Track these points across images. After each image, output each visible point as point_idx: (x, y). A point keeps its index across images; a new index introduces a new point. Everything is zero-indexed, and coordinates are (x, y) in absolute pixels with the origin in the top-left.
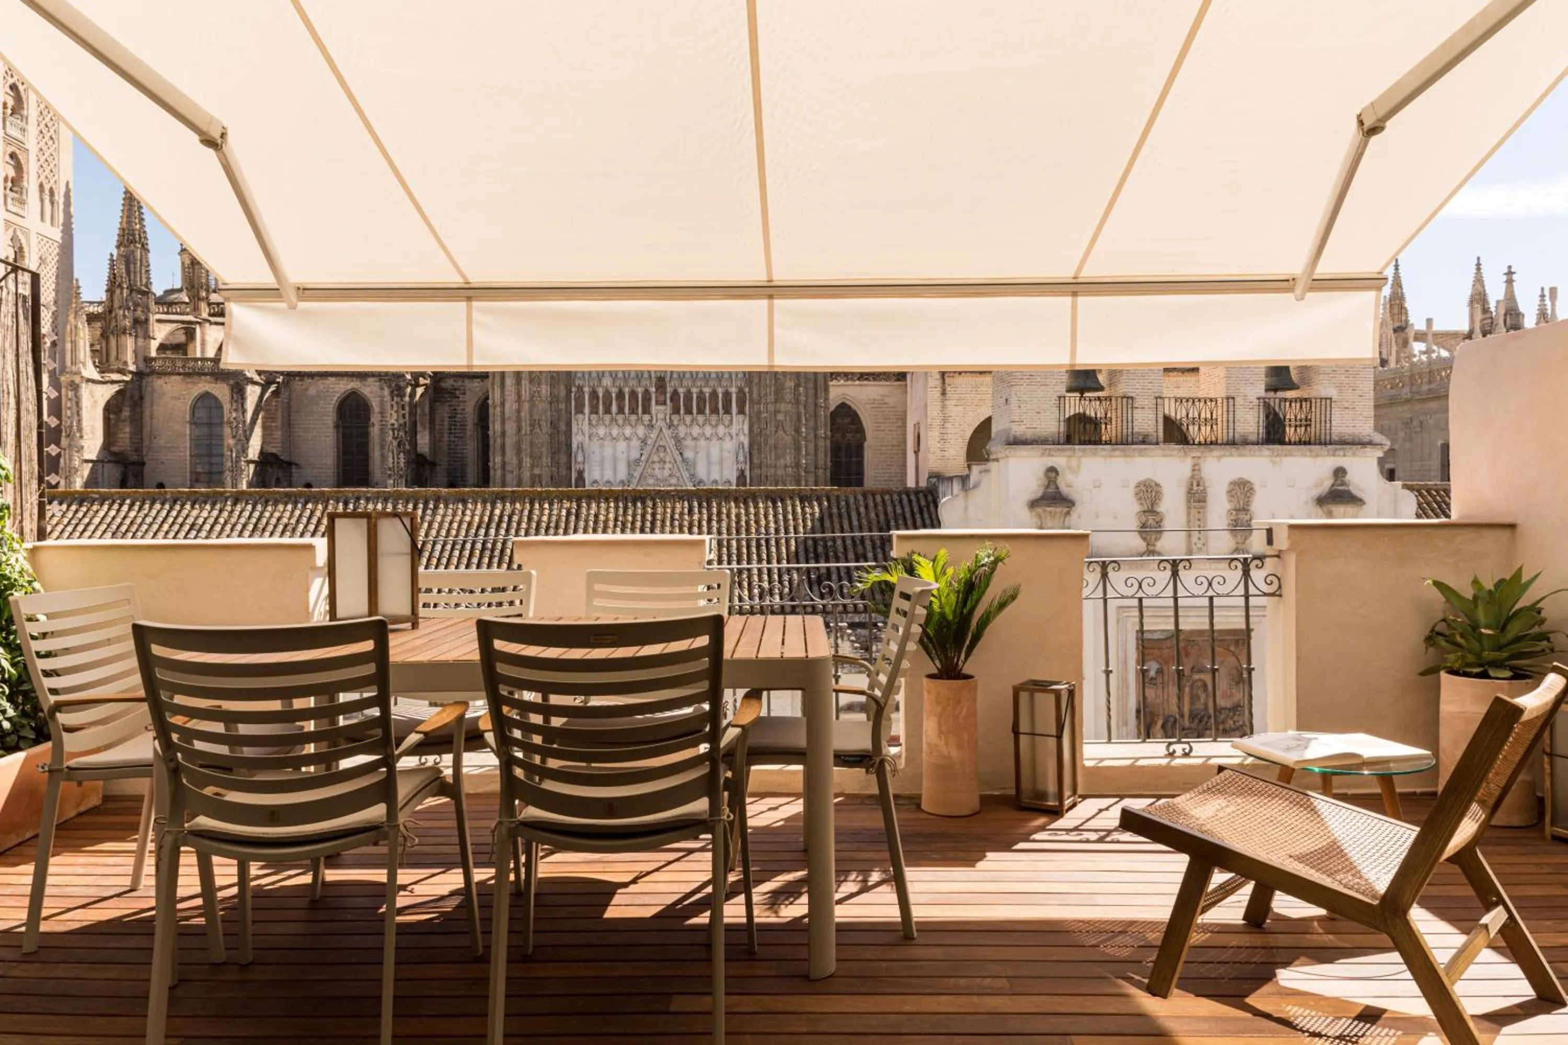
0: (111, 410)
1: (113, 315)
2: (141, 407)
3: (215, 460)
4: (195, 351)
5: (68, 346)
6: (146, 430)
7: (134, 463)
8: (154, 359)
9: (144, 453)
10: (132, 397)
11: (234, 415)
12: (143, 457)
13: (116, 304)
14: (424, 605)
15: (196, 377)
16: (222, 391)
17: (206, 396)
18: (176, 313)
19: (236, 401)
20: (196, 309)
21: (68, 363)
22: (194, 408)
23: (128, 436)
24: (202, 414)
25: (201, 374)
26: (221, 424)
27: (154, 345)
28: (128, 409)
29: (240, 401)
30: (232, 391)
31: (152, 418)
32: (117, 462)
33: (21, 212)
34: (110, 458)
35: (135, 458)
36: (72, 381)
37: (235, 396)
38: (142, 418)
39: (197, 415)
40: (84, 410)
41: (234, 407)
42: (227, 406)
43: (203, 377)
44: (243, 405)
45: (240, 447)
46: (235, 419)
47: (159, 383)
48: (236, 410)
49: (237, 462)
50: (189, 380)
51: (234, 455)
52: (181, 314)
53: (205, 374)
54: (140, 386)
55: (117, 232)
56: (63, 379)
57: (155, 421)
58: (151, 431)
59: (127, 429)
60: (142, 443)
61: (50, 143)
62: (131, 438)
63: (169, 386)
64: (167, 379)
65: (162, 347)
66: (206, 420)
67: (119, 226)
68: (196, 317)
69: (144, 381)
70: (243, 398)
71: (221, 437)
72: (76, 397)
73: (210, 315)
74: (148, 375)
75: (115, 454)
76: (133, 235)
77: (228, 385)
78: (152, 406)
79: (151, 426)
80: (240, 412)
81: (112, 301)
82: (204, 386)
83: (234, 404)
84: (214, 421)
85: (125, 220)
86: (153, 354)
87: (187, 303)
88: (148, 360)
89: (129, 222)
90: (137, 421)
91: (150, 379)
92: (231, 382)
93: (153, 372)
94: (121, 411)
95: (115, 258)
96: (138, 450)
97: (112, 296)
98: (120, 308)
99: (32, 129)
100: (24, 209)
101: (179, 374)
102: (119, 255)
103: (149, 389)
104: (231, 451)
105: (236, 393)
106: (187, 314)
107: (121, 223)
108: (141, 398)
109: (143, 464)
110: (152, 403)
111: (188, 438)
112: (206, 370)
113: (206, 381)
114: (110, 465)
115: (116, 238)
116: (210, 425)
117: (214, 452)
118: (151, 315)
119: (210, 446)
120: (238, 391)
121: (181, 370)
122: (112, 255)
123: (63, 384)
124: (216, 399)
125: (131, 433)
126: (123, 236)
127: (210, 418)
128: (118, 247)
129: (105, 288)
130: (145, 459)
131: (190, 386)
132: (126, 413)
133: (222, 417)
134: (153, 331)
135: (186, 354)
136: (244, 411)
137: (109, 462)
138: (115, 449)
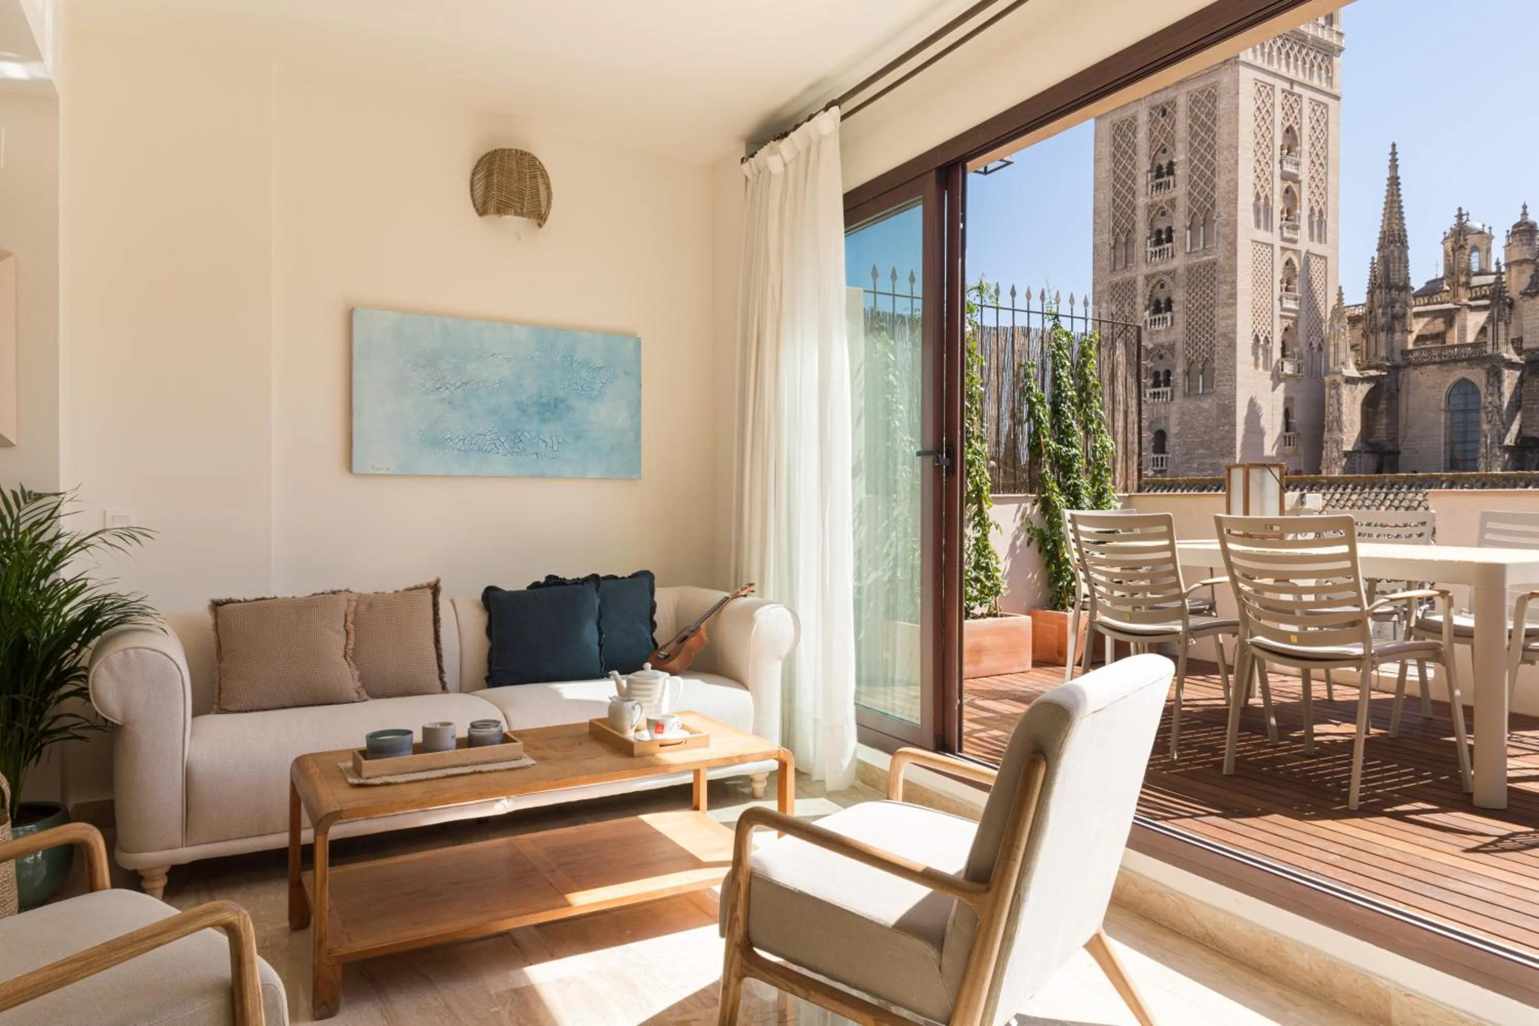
0: (1370, 403)
1: (1373, 314)
2: (1397, 399)
3: (1470, 447)
4: (1454, 338)
5: (1332, 349)
6: (1402, 422)
7: (1390, 453)
8: (1411, 352)
9: (1400, 442)
10: (1388, 390)
11: (1490, 399)
12: (1397, 445)
13: (1376, 304)
14: (1360, 534)
15: (1453, 364)
16: (1478, 376)
17: (1464, 382)
18: (1437, 303)
19: (1492, 385)
20: (1456, 295)
21: (1331, 365)
22: (1449, 396)
23: (1383, 427)
24: (1457, 401)
25: (1456, 360)
26: (1478, 411)
27: (1411, 338)
28: (1385, 402)
29: (1496, 384)
30: (1488, 373)
31: (1407, 409)
32: (1373, 452)
33: (1295, 237)
34: (1367, 449)
35: (1391, 448)
36: (1335, 380)
37: (1491, 380)
38: (1397, 410)
39: (1452, 402)
40: (1344, 405)
41: (1490, 392)
42: (1483, 391)
43: (1459, 364)
44: (1499, 388)
45: (1495, 432)
46: (1490, 403)
47: (1414, 374)
48: (1491, 394)
49: (1491, 448)
50: (1445, 368)
51: (1489, 441)
52: (1442, 303)
53: (1462, 361)
54: (1397, 380)
55: (1378, 235)
56: (1327, 379)
57: (1410, 412)
58: (1406, 421)
59: (1384, 421)
60: (1397, 433)
61: (1320, 169)
62: (1387, 429)
63: (1425, 375)
64: (1423, 369)
65: (1421, 338)
66: (1462, 407)
67: (1380, 230)
68: (1455, 304)
69: (1401, 374)
70: (1500, 381)
71: (1478, 424)
72: (1338, 394)
73: (1471, 299)
74: (1405, 367)
75: (1371, 444)
76: (1393, 235)
77: (1483, 369)
78: (1407, 397)
79: (1407, 417)
80: (1496, 396)
81: (1372, 302)
82: (1460, 372)
83: (1490, 388)
84: (1470, 407)
85: (1386, 222)
86: (1410, 346)
87: (1447, 291)
88: (1405, 353)
89: (1389, 224)
90: (1393, 414)
91: (1406, 370)
92: (1488, 366)
93: (1409, 364)
94: (1378, 404)
95: (1376, 261)
96: (1394, 439)
97: (1372, 296)
98: (1380, 307)
99: (1305, 161)
100: (1296, 234)
101: (1435, 363)
102: (1379, 257)
103: (1406, 380)
104: (1486, 437)
105: (1493, 376)
106: (1448, 302)
107: (1382, 227)
108: (1398, 390)
109: (1399, 453)
110: (1408, 394)
111: (1442, 426)
112: (1463, 356)
113: (1463, 368)
114: (1367, 455)
115: (1377, 241)
116: (1466, 411)
117: (1469, 438)
118: (1409, 310)
119: (1465, 433)
120: (1495, 376)
121: (1437, 359)
122: (1373, 258)
123: (1327, 384)
124: (1473, 384)
125: (1387, 425)
126: (1384, 238)
127: (1466, 404)
128: (1378, 250)
129: (1366, 290)
130: (1400, 448)
131: (1445, 374)
132: (1383, 406)
133: (1480, 402)
134: (1411, 325)
135: (1444, 342)
136: (1501, 395)
137: (1367, 452)
138: (1372, 440)
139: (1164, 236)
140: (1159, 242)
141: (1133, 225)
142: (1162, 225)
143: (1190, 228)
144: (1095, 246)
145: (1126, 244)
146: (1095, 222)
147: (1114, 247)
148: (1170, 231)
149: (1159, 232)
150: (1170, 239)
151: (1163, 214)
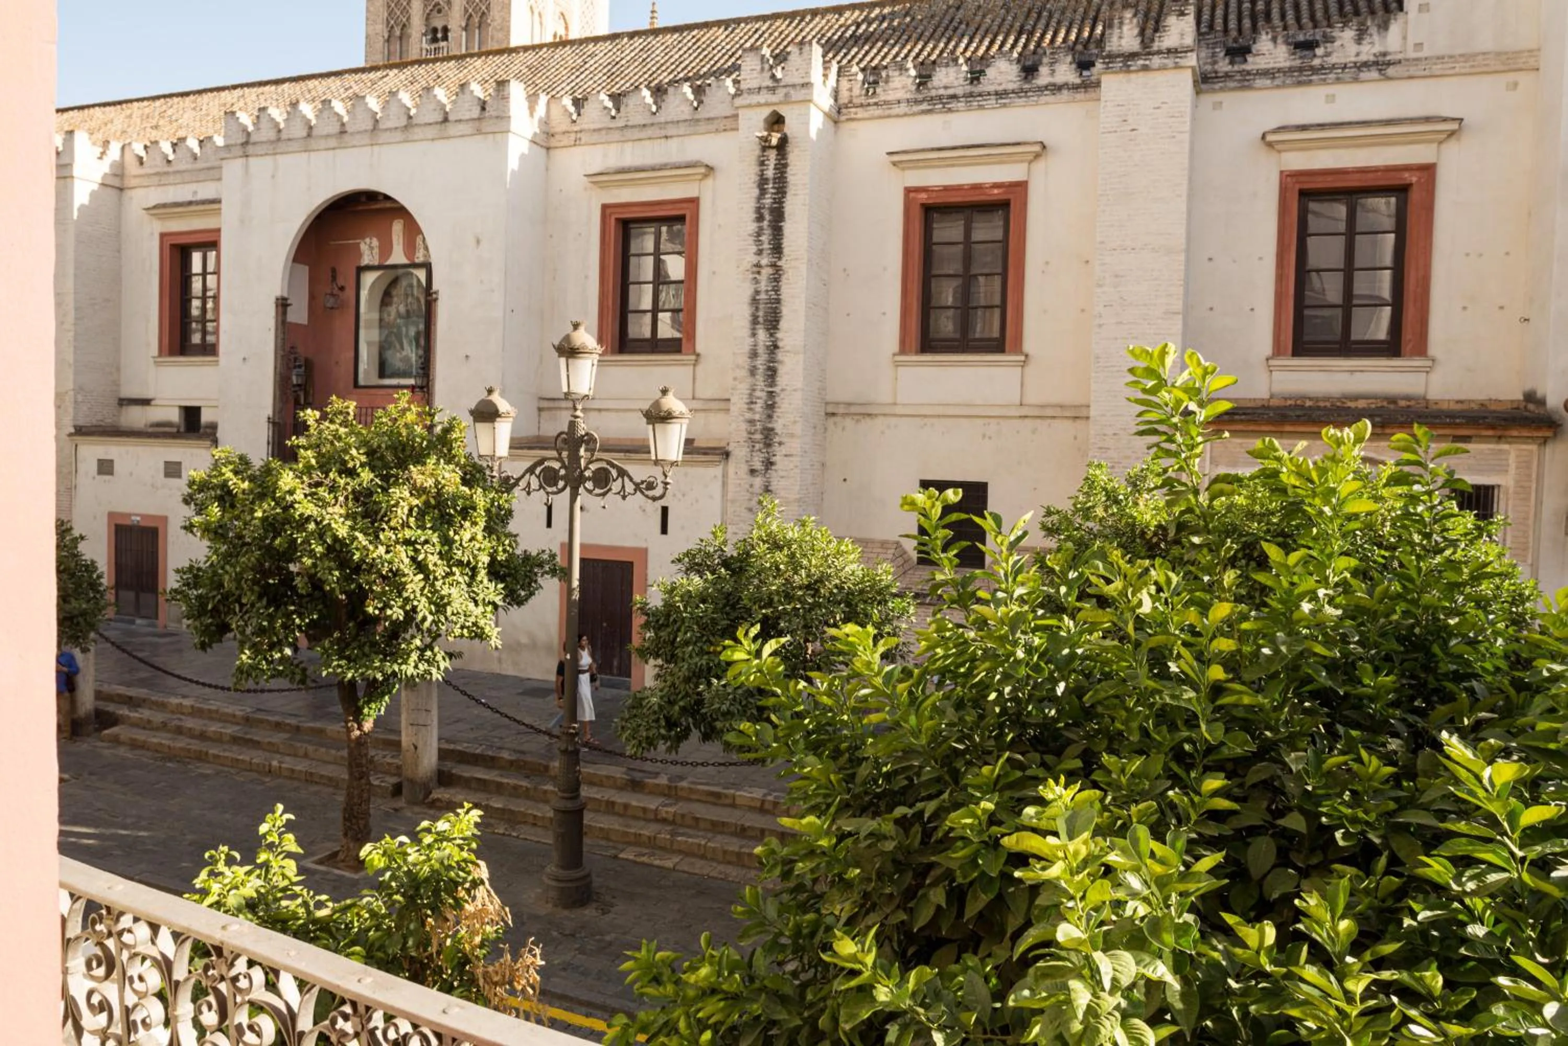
139: (439, 35)
140: (435, 40)
141: (408, 19)
142: (438, 23)
143: (466, 29)
144: (367, 37)
145: (401, 38)
146: (368, 10)
147: (388, 41)
148: (446, 30)
149: (435, 30)
150: (445, 38)
151: (439, 11)
